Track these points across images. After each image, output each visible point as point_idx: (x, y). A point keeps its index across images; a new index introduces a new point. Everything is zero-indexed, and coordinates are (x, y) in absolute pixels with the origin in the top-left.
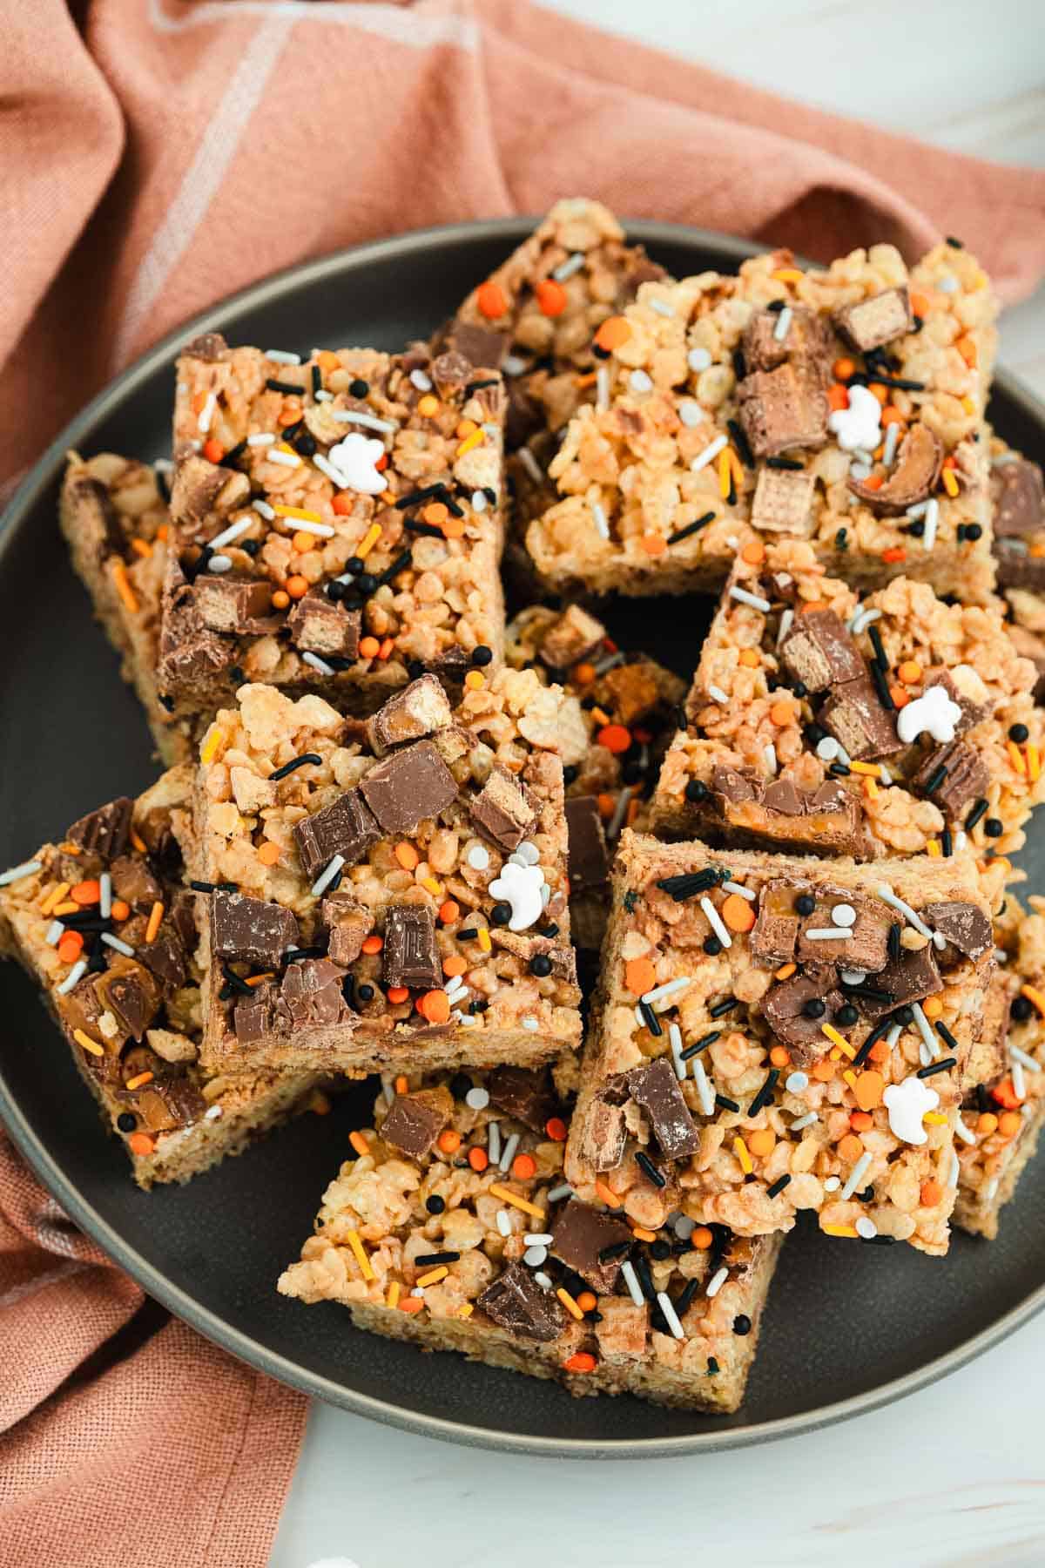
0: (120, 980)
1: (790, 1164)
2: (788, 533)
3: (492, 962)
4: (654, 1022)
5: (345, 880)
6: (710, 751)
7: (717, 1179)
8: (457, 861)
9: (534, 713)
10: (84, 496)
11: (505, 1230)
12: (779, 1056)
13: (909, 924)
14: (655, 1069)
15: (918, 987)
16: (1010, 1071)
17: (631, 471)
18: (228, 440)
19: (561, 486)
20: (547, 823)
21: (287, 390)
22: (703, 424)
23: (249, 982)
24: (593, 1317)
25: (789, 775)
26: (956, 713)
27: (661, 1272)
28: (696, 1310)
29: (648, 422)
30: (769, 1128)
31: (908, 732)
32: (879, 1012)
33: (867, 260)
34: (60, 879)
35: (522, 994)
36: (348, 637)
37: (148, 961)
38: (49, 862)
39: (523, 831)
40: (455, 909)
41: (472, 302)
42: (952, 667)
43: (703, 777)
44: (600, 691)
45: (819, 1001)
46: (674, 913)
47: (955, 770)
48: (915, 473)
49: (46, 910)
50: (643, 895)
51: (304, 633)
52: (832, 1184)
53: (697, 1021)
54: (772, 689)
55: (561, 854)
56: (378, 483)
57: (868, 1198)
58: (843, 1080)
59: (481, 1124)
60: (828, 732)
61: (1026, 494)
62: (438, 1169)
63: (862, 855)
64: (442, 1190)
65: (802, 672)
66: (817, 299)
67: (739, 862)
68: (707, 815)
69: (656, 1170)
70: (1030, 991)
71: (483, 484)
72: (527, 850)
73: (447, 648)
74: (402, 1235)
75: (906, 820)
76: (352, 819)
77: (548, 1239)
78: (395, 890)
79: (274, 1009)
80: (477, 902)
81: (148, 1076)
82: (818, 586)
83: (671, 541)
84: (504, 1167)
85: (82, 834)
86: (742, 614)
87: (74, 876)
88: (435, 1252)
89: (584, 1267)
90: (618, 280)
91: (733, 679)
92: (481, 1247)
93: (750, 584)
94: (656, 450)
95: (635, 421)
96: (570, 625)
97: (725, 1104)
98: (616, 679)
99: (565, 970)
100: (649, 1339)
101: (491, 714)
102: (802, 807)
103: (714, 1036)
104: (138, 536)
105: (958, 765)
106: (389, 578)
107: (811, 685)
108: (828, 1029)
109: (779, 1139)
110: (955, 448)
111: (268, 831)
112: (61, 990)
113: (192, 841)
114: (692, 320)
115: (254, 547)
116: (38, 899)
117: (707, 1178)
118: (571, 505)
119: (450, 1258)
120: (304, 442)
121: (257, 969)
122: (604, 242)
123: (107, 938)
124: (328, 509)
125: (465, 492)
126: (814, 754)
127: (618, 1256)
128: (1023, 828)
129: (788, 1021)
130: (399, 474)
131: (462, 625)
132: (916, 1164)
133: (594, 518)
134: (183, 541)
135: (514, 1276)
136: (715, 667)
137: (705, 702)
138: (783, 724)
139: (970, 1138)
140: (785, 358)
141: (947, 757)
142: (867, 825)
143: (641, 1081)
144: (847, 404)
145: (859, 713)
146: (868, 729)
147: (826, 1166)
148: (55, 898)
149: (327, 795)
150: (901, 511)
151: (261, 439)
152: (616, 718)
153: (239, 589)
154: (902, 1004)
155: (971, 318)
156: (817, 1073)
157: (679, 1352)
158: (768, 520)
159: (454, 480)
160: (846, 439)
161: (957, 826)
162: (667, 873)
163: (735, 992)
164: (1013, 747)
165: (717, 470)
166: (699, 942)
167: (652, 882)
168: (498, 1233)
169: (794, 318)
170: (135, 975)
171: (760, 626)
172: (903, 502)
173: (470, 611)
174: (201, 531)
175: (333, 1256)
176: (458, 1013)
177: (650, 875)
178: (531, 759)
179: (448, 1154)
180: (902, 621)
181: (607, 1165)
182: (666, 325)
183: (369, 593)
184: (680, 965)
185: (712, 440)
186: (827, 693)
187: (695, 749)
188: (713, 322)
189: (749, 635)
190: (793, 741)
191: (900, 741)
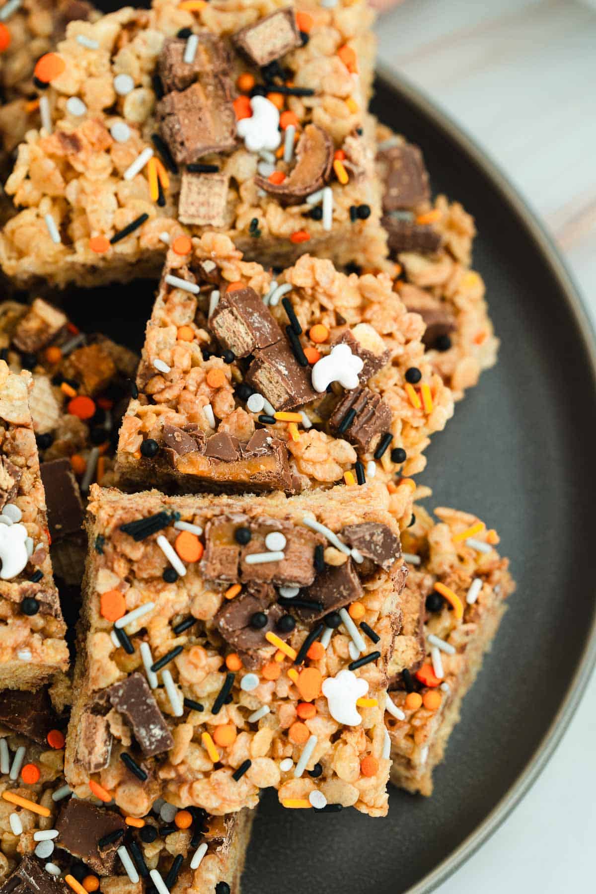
1: (249, 750)
2: (210, 225)
4: (127, 642)
6: (158, 414)
7: (190, 770)
11: (17, 829)
12: (233, 662)
13: (331, 545)
14: (132, 683)
15: (342, 595)
16: (430, 655)
17: (74, 183)
19: (17, 201)
20: (26, 487)
22: (131, 139)
25: (225, 428)
26: (358, 364)
27: (151, 852)
28: (183, 881)
29: (84, 142)
30: (230, 722)
31: (321, 383)
32: (313, 619)
35: (16, 632)
39: (6, 495)
42: (353, 326)
43: (154, 436)
44: (66, 369)
45: (262, 614)
46: (137, 551)
47: (362, 411)
48: (311, 167)
50: (109, 538)
52: (287, 765)
53: (163, 638)
54: (206, 358)
55: (40, 512)
57: (318, 773)
58: (287, 677)
60: (256, 389)
61: (410, 173)
63: (293, 490)
65: (229, 342)
66: (219, 24)
68: (160, 467)
69: (139, 767)
70: (441, 587)
72: (11, 511)
75: (325, 456)
77: (54, 834)
82: (238, 269)
83: (114, 241)
84: (14, 776)
86: (177, 297)
89: (86, 855)
90: (51, 16)
91: (173, 353)
93: (181, 272)
94: (93, 164)
95: (73, 141)
96: (37, 316)
97: (192, 706)
98: (79, 359)
99: (51, 607)
102: (238, 454)
103: (178, 650)
105: (364, 407)
107: (238, 352)
108: (272, 638)
109: (239, 731)
110: (343, 142)
114: (115, 50)
117: (182, 769)
118: (27, 216)
126: (245, 408)
127: (114, 842)
128: (424, 454)
132: (354, 742)
133: (47, 226)
135: (27, 869)
136: (158, 343)
137: (152, 373)
138: (217, 386)
139: (399, 715)
140: (195, 78)
141: (355, 401)
143: (121, 692)
144: (250, 113)
145: (279, 372)
146: (288, 384)
147: (280, 750)
150: (302, 200)
152: (81, 390)
154: (331, 610)
155: (350, 29)
156: (266, 674)
158: (193, 216)
160: (253, 143)
161: (368, 457)
162: (128, 518)
163: (193, 612)
164: (410, 387)
165: (146, 178)
166: (158, 573)
167: (116, 528)
168: (11, 833)
169: (200, 43)
171: (193, 305)
172: (303, 193)
177: (114, 522)
178: (8, 435)
180: (309, 292)
181: (98, 766)
182: (93, 57)
184: (145, 593)
185: (140, 153)
186: (251, 357)
187: (146, 414)
188: (132, 51)
189: (184, 314)
190: (227, 400)
191: (315, 392)
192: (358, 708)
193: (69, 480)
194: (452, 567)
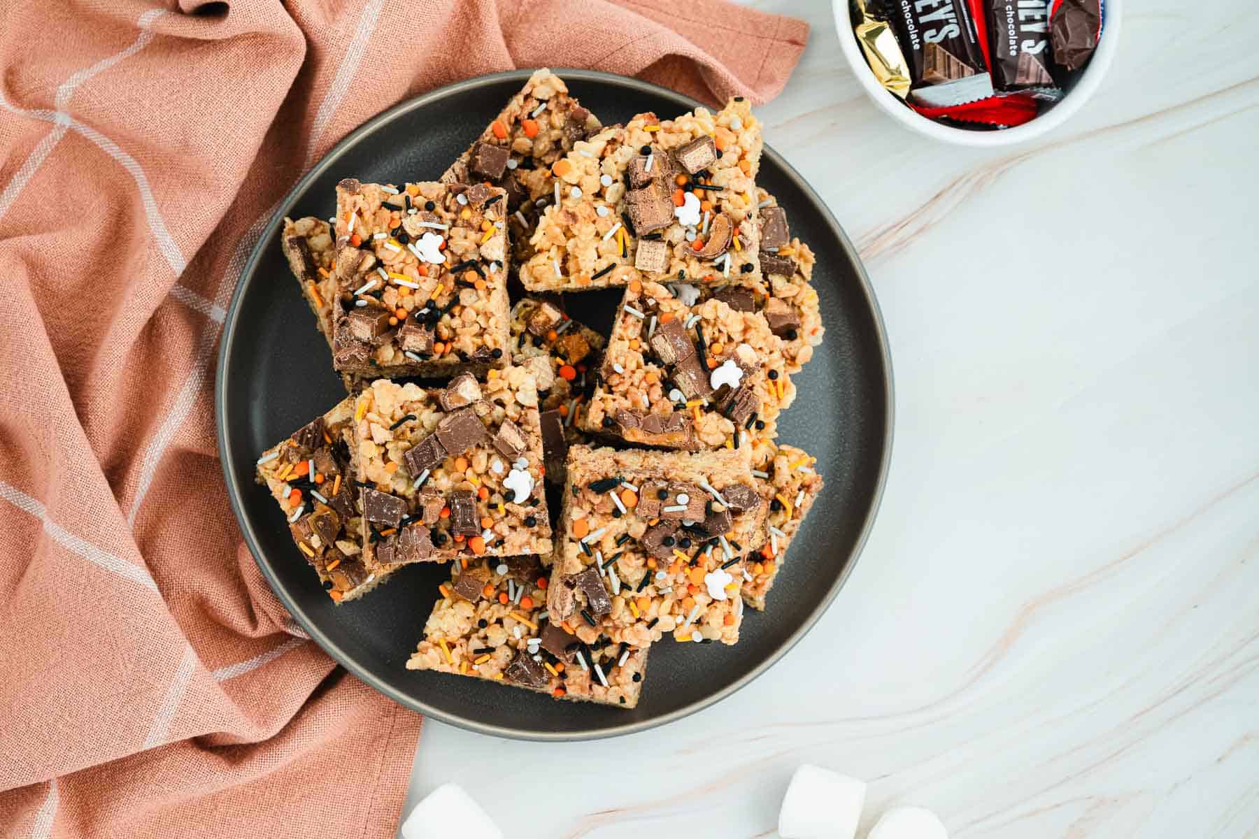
0: (320, 518)
1: (658, 611)
2: (654, 272)
3: (506, 519)
4: (588, 549)
5: (430, 479)
6: (614, 400)
7: (622, 622)
8: (487, 466)
9: (523, 389)
10: (292, 248)
11: (518, 636)
12: (652, 563)
13: (716, 500)
14: (589, 574)
15: (721, 530)
16: (770, 538)
17: (572, 240)
18: (363, 234)
19: (536, 249)
20: (532, 446)
21: (393, 208)
22: (609, 215)
23: (383, 534)
24: (563, 675)
25: (655, 410)
26: (740, 372)
27: (596, 656)
28: (614, 672)
29: (580, 216)
30: (648, 594)
31: (716, 383)
32: (702, 540)
33: (694, 115)
34: (290, 462)
35: (522, 535)
36: (428, 344)
37: (334, 506)
38: (283, 452)
39: (520, 453)
40: (486, 492)
41: (489, 129)
42: (738, 345)
43: (611, 414)
44: (559, 348)
45: (671, 536)
46: (597, 500)
47: (740, 401)
48: (718, 240)
49: (282, 477)
50: (581, 489)
51: (406, 342)
52: (680, 619)
53: (610, 548)
54: (646, 364)
55: (539, 461)
56: (440, 259)
57: (699, 622)
58: (683, 571)
59: (505, 579)
60: (676, 386)
61: (778, 225)
62: (484, 604)
63: (694, 450)
64: (486, 616)
65: (661, 355)
66: (667, 142)
67: (631, 459)
68: (614, 431)
69: (591, 617)
70: (779, 496)
71: (495, 258)
72: (522, 462)
73: (479, 348)
74: (467, 637)
75: (714, 430)
76: (432, 452)
77: (539, 641)
78: (456, 481)
79: (396, 549)
80: (497, 489)
81: (337, 562)
82: (668, 304)
83: (594, 278)
84: (517, 602)
85: (298, 438)
86: (630, 320)
87: (295, 460)
88: (484, 647)
89: (558, 654)
90: (565, 115)
91: (626, 358)
92: (507, 644)
93: (634, 304)
94: (585, 231)
95: (574, 217)
96: (544, 313)
97: (624, 586)
98: (567, 344)
99: (543, 521)
100: (590, 687)
101: (501, 390)
102: (662, 429)
103: (617, 556)
104: (322, 265)
105: (741, 399)
106: (448, 309)
107: (666, 361)
108: (676, 551)
109: (653, 599)
110: (739, 223)
111: (391, 455)
112: (292, 520)
113: (353, 445)
114: (602, 158)
115: (378, 294)
116: (278, 471)
117: (617, 622)
118: (542, 258)
119: (490, 650)
120: (402, 237)
121: (387, 527)
122: (558, 94)
123: (313, 493)
124: (416, 273)
125: (487, 262)
126: (669, 399)
127: (574, 650)
128: (776, 420)
129: (656, 548)
130: (452, 252)
131: (486, 337)
132: (721, 609)
133: (553, 264)
134: (342, 290)
135: (523, 659)
136: (616, 351)
137: (611, 371)
138: (652, 382)
139: (749, 577)
140: (650, 181)
141: (736, 394)
142: (695, 434)
143: (583, 580)
144: (683, 203)
145: (690, 378)
146: (695, 385)
147: (676, 610)
148: (287, 472)
149: (420, 433)
150: (712, 260)
151: (380, 237)
152: (568, 361)
153: (372, 321)
154: (713, 537)
155: (747, 147)
156: (671, 571)
157: (606, 693)
158: (643, 266)
159: (480, 255)
160: (683, 221)
161: (742, 428)
162: (593, 479)
163: (629, 533)
164: (770, 382)
165: (616, 240)
166: (610, 511)
167: (586, 484)
168: (514, 637)
169: (655, 158)
170: (328, 515)
171: (640, 325)
172: (713, 257)
173: (489, 327)
174: (350, 285)
175: (433, 652)
176: (489, 548)
177: (584, 480)
178: (523, 413)
179: (489, 597)
180: (713, 321)
181: (566, 617)
182: (589, 162)
183: (438, 319)
184: (600, 521)
185: (614, 225)
186: (674, 366)
187: (607, 399)
188: (613, 159)
189: (634, 330)
190: (657, 392)
191: (712, 389)
192: (725, 589)
193: (558, 424)
194: (787, 483)
